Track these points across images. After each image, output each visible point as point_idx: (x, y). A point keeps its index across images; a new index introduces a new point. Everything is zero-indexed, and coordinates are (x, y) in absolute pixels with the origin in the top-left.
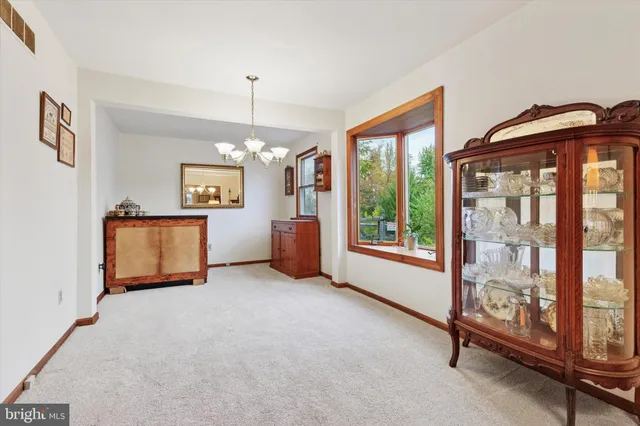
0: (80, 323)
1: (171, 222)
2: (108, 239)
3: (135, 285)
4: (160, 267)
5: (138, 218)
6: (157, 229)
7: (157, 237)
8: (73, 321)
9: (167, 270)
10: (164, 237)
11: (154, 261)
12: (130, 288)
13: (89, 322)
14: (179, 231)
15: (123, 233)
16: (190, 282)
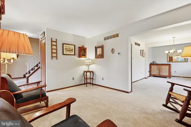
0: (145, 78)
1: (162, 65)
2: (150, 67)
3: (155, 76)
4: (159, 73)
5: (155, 64)
6: (159, 66)
7: (159, 68)
8: (144, 77)
9: (161, 74)
10: (160, 68)
11: (158, 72)
12: (154, 76)
13: (146, 78)
14: (163, 67)
15: (153, 67)
16: (166, 78)
